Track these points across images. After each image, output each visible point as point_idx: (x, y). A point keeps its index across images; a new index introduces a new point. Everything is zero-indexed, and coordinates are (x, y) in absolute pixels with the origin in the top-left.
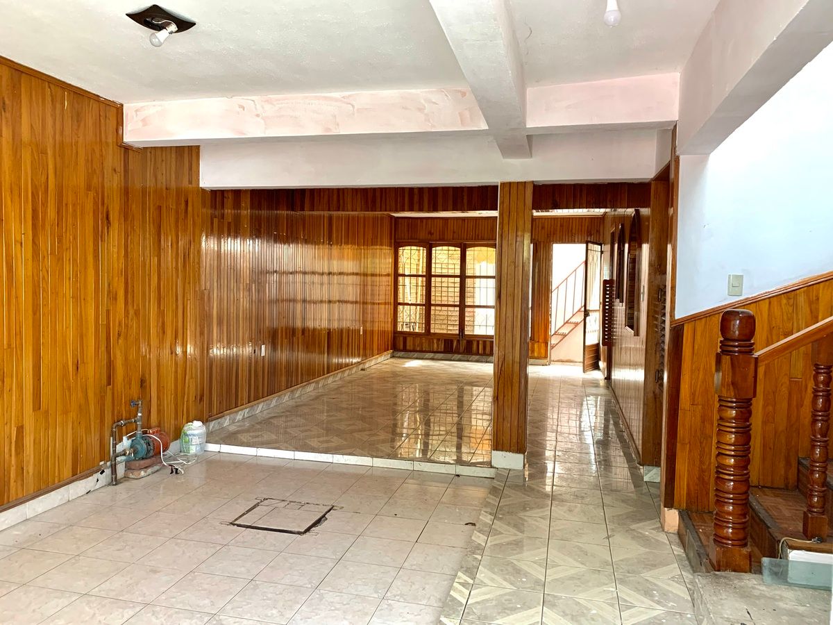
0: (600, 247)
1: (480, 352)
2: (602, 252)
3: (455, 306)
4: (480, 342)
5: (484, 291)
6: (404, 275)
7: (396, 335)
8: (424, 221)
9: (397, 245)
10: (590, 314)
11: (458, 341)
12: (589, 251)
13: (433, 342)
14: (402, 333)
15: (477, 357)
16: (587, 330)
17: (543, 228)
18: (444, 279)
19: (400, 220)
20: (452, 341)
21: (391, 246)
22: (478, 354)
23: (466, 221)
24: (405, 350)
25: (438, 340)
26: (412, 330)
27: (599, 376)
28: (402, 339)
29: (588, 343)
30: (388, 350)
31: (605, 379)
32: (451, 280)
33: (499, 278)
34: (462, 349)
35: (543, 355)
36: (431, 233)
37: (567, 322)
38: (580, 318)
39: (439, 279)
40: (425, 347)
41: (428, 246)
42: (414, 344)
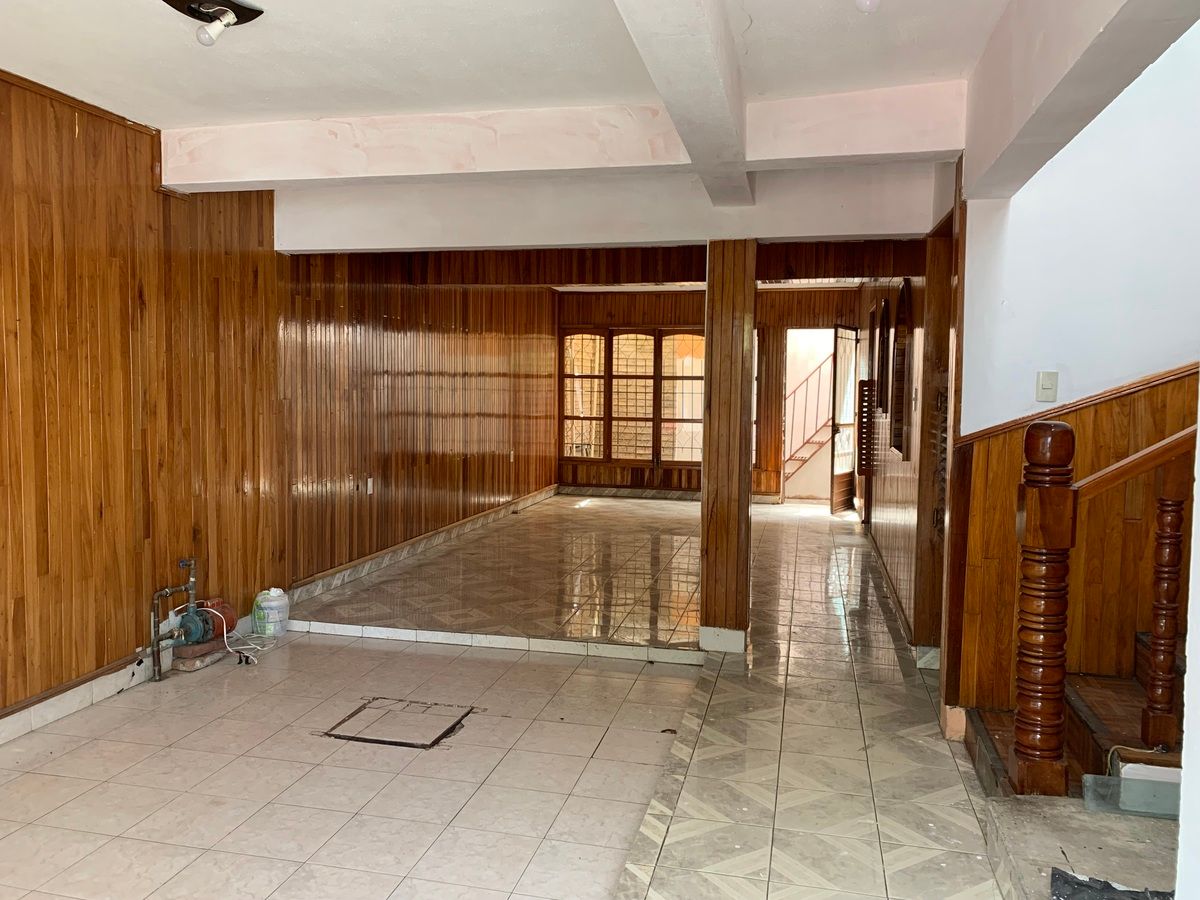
0: (854, 333)
1: (683, 486)
2: (857, 341)
3: (647, 420)
4: (683, 472)
5: (687, 397)
6: (572, 376)
7: (563, 462)
8: (602, 297)
9: (562, 333)
10: (841, 429)
11: (652, 470)
12: (839, 340)
13: (616, 473)
14: (571, 459)
15: (679, 493)
16: (836, 453)
17: (772, 306)
18: (631, 382)
19: (566, 296)
20: (642, 471)
21: (553, 334)
22: (679, 488)
23: (662, 297)
24: (575, 483)
25: (623, 469)
26: (585, 455)
27: (853, 518)
28: (570, 467)
29: (838, 471)
30: (551, 484)
31: (863, 522)
32: (641, 382)
33: (709, 379)
34: (657, 482)
35: (774, 489)
36: (610, 315)
37: (808, 442)
38: (827, 434)
39: (623, 382)
40: (604, 479)
41: (606, 334)
42: (588, 477)
